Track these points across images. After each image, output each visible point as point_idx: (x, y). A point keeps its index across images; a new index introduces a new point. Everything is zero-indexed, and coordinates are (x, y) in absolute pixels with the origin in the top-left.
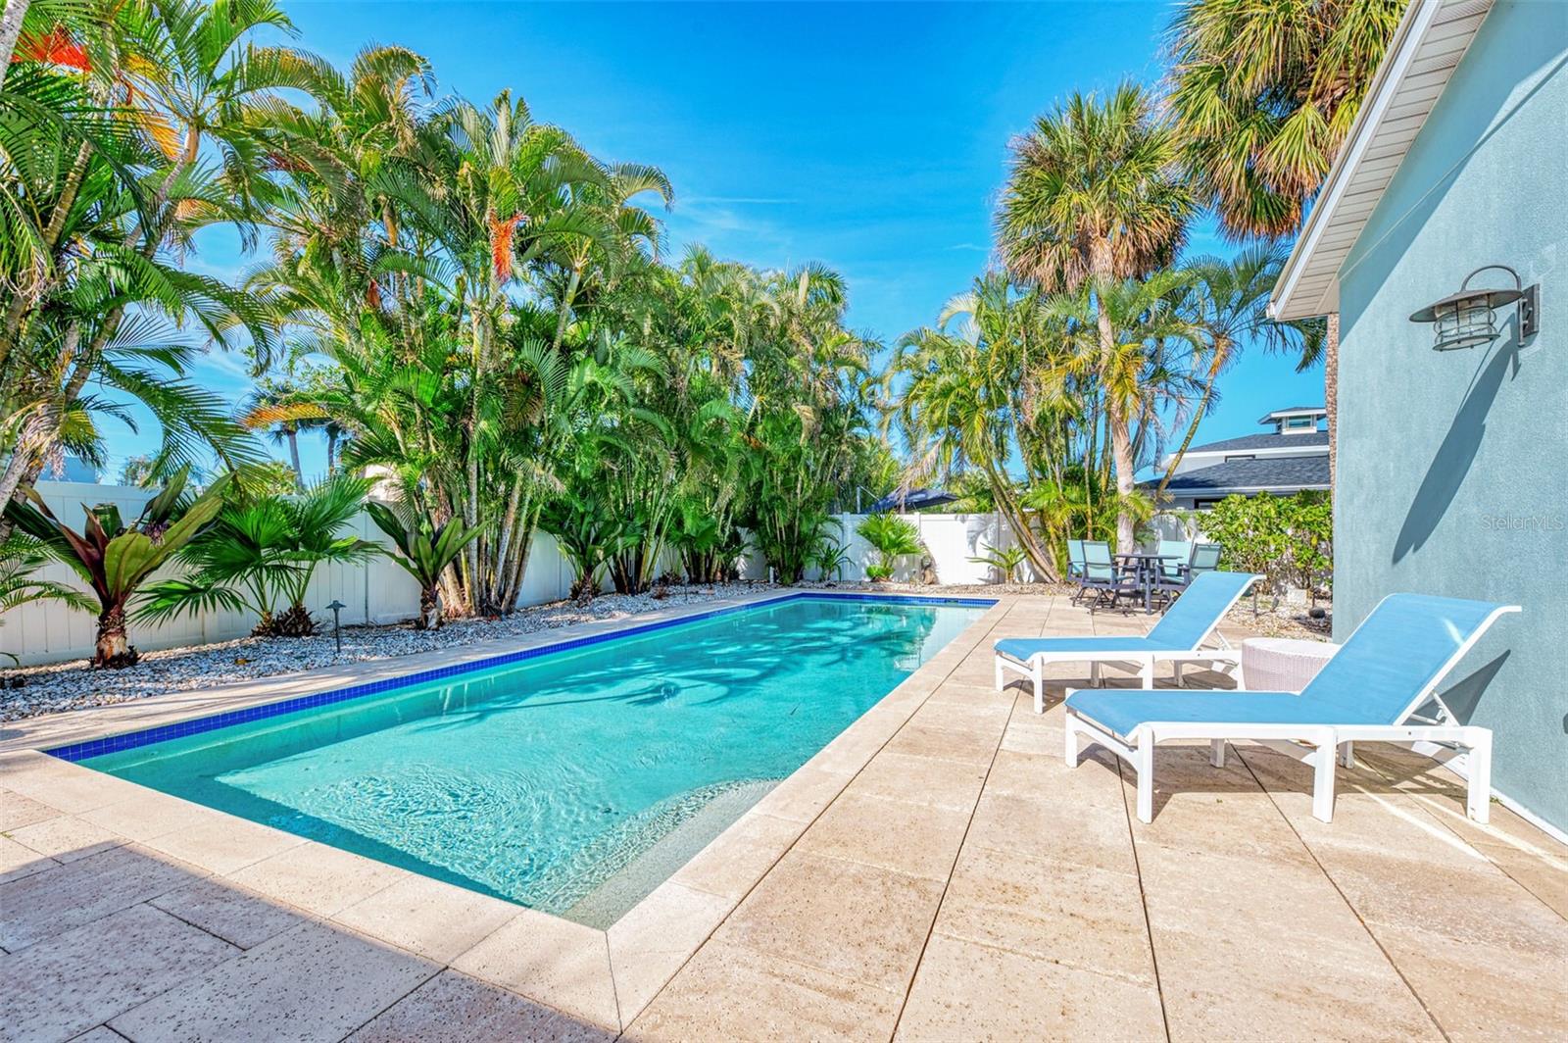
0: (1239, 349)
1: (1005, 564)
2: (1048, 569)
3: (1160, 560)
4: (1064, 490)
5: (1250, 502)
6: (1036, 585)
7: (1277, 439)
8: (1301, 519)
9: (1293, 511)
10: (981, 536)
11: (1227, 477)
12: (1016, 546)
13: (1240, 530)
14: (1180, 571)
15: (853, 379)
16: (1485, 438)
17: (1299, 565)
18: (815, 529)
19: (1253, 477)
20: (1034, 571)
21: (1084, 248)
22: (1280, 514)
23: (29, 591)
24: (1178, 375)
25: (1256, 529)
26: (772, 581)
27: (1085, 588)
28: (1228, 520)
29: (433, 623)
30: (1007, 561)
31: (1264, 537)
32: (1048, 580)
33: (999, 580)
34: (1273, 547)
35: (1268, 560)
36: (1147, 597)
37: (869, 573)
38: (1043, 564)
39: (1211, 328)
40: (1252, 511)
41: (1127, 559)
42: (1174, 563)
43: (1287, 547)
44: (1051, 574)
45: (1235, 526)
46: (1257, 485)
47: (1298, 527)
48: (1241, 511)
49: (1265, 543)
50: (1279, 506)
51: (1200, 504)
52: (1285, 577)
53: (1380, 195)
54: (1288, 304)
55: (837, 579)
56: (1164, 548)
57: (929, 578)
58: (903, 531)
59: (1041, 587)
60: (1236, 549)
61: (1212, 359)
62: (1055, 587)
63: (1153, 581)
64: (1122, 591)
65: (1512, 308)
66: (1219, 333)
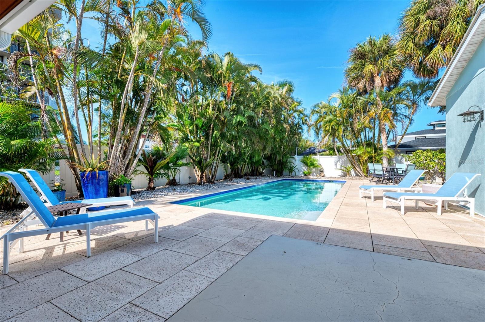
0: (420, 107)
1: (347, 171)
2: (360, 172)
3: (397, 169)
4: (366, 149)
5: (424, 152)
6: (357, 177)
7: (433, 131)
8: (440, 157)
9: (438, 155)
10: (338, 162)
11: (416, 144)
12: (350, 165)
13: (421, 160)
14: (403, 172)
15: (299, 116)
16: (475, 140)
17: (440, 171)
18: (287, 160)
19: (425, 144)
20: (355, 173)
21: (372, 79)
22: (433, 156)
23: (138, 172)
24: (400, 114)
25: (426, 160)
26: (274, 176)
27: (374, 177)
28: (417, 158)
29: (203, 184)
30: (348, 170)
31: (428, 163)
32: (360, 175)
33: (345, 175)
34: (431, 166)
35: (430, 169)
36: (393, 180)
37: (304, 173)
38: (359, 171)
39: (411, 101)
40: (425, 155)
41: (387, 168)
42: (401, 170)
43: (436, 166)
44: (361, 174)
45: (419, 159)
46: (426, 147)
47: (439, 160)
48: (421, 155)
49: (429, 164)
50: (433, 154)
51: (408, 153)
52: (435, 175)
53: (455, 82)
54: (433, 103)
55: (294, 175)
56: (398, 166)
57: (322, 175)
58: (314, 160)
59: (358, 177)
60: (420, 166)
61: (412, 110)
62: (363, 178)
63: (395, 175)
64: (385, 178)
65: (479, 114)
66: (414, 103)
